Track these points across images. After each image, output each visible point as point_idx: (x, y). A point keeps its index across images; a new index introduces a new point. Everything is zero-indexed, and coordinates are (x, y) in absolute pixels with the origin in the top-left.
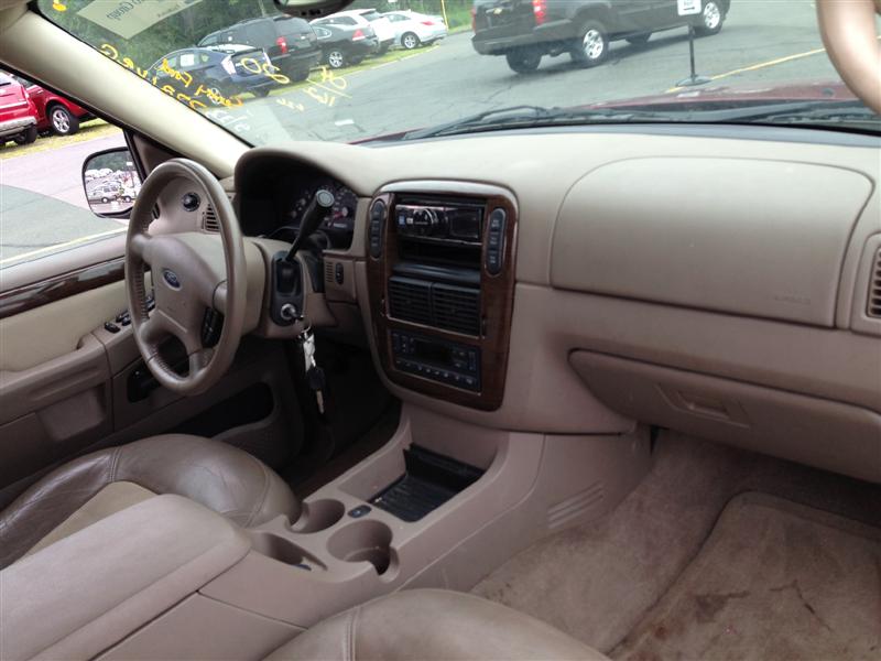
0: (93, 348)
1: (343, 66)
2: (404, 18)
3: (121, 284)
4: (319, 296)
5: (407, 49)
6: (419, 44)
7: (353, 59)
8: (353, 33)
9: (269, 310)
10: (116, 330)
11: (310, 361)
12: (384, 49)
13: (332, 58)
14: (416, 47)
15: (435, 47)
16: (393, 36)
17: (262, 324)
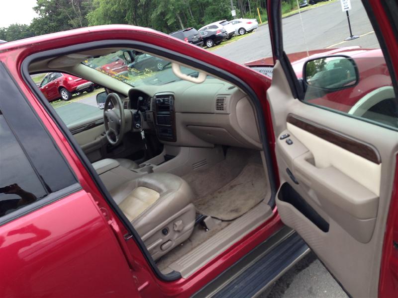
0: (98, 139)
1: (213, 46)
2: (239, 22)
3: (103, 125)
4: (145, 122)
5: (241, 35)
6: (246, 32)
7: (217, 42)
8: (216, 32)
9: (134, 126)
10: (103, 135)
11: (143, 137)
12: (231, 36)
13: (208, 43)
14: (245, 34)
15: (253, 33)
16: (234, 30)
17: (132, 129)
